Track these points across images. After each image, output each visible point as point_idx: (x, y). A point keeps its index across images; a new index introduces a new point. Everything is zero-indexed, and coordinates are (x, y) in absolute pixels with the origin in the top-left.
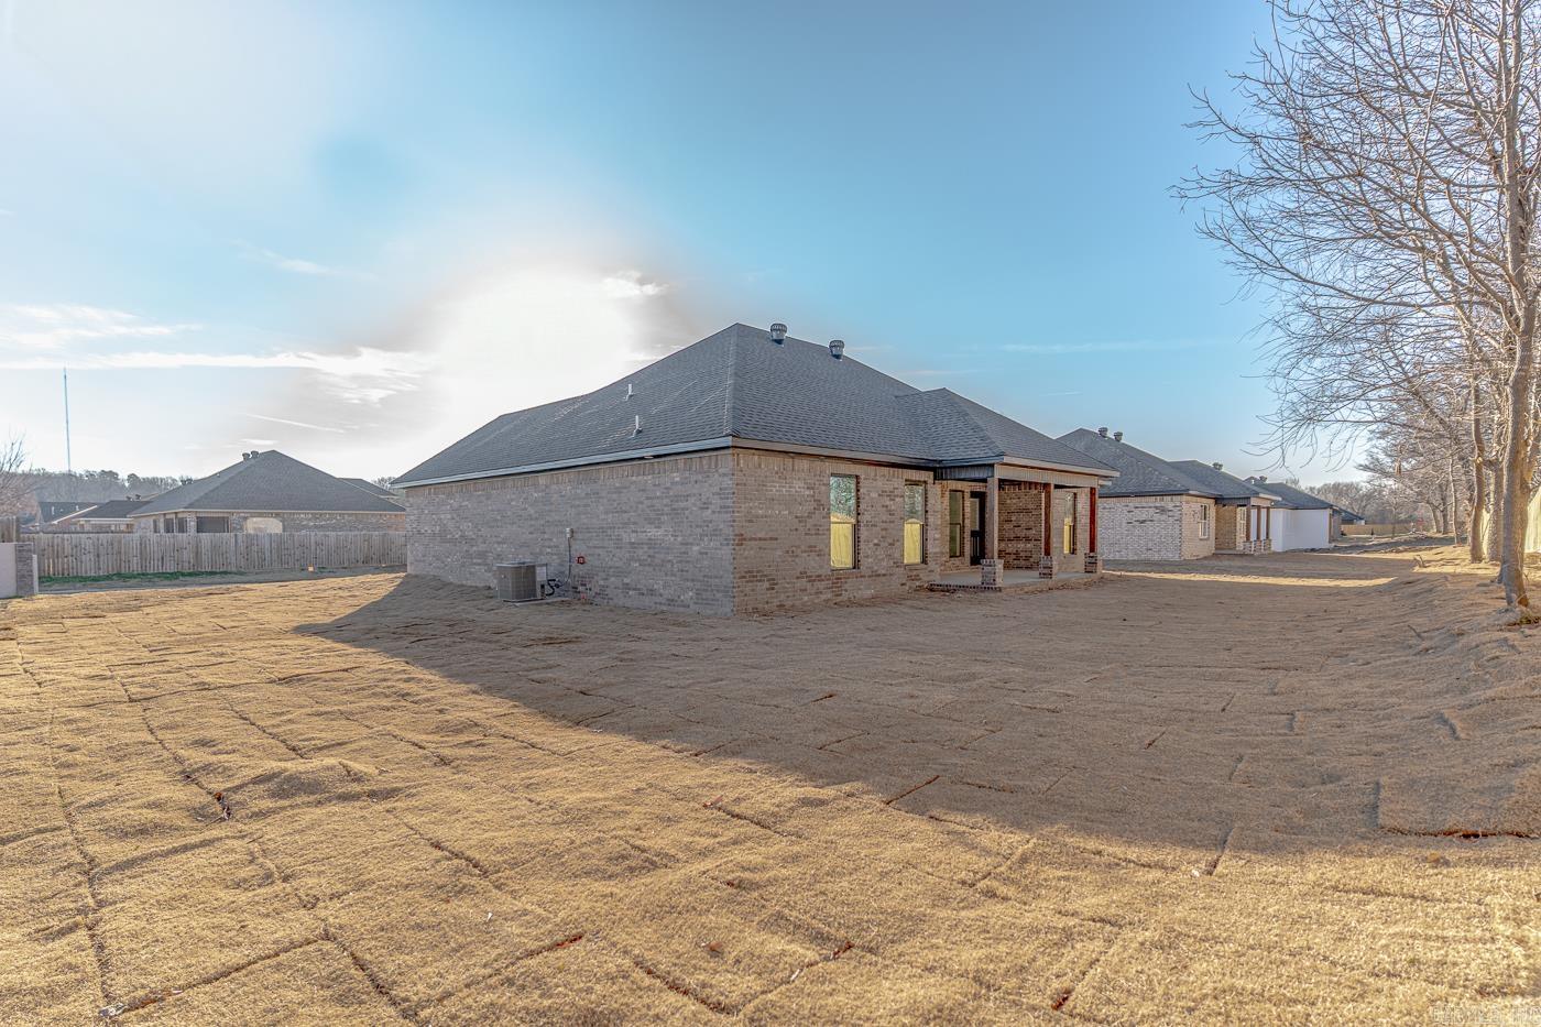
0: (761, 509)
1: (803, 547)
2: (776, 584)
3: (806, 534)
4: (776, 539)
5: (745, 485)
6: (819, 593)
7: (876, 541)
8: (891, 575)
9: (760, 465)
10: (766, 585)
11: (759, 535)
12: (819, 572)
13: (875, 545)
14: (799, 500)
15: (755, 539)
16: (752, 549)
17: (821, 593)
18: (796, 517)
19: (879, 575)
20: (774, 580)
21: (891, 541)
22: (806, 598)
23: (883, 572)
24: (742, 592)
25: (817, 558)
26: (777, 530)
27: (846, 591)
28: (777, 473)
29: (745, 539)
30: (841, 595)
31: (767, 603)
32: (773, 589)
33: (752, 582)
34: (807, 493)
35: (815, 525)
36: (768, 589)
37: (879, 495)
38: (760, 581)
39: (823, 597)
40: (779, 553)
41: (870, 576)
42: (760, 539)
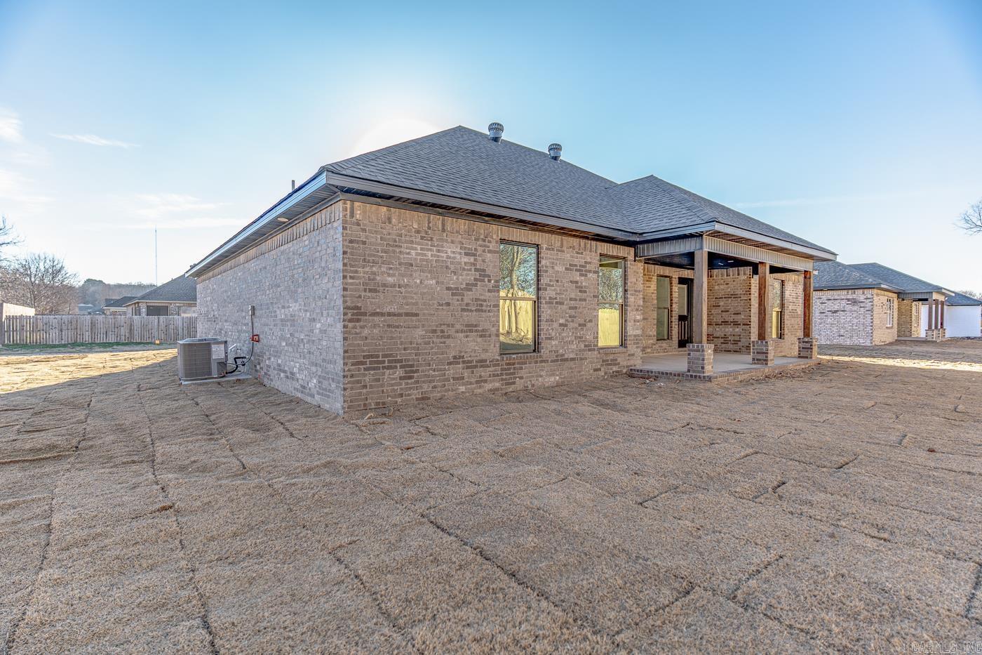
0: (393, 275)
1: (458, 327)
2: (417, 371)
3: (463, 310)
4: (417, 315)
5: (364, 243)
6: (480, 381)
7: (562, 321)
8: (581, 359)
9: (389, 220)
10: (400, 372)
11: (387, 309)
12: (483, 356)
13: (561, 325)
14: (452, 267)
15: (382, 314)
16: (374, 326)
17: (485, 381)
18: (448, 289)
19: (566, 360)
20: (412, 366)
21: (582, 321)
22: (462, 389)
23: (572, 356)
24: (358, 382)
25: (479, 340)
26: (416, 304)
27: (521, 378)
28: (418, 232)
29: (365, 314)
30: (514, 383)
31: (401, 395)
32: (411, 378)
33: (374, 369)
34: (466, 259)
35: (477, 300)
36: (401, 378)
37: (567, 269)
38: (389, 368)
39: (488, 386)
40: (420, 332)
41: (552, 361)
42: (389, 314)
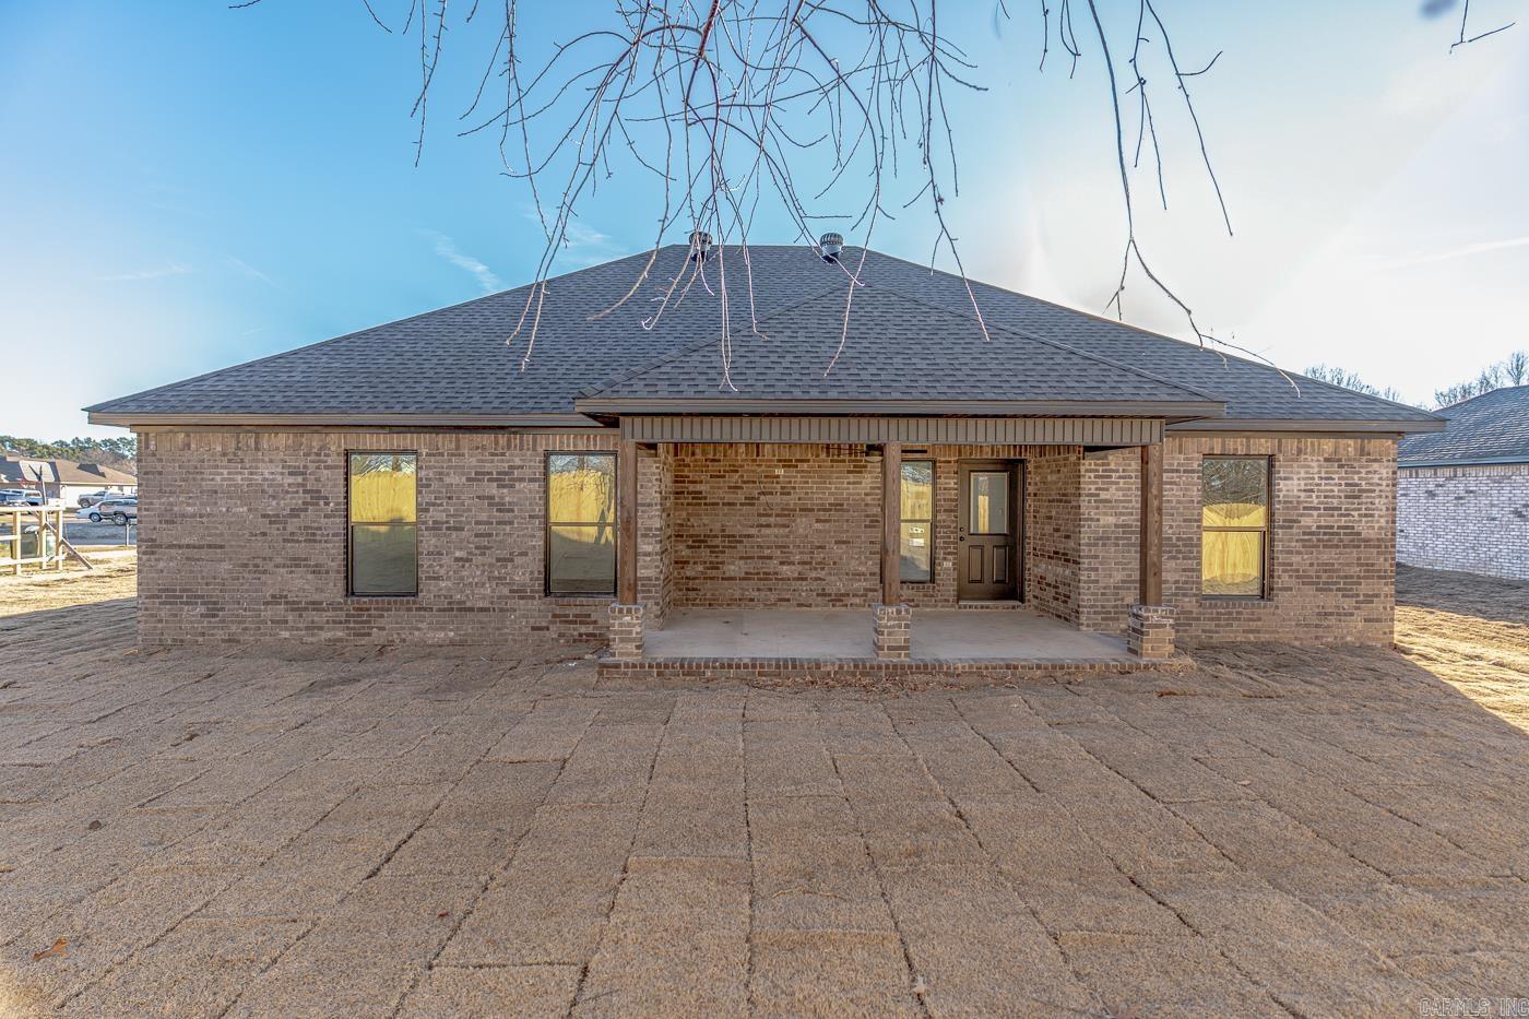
0: (195, 504)
1: (279, 560)
2: (222, 609)
3: (285, 541)
4: (221, 547)
5: (160, 473)
6: (313, 628)
7: (460, 554)
8: (501, 610)
9: (189, 446)
10: (201, 609)
11: (186, 541)
12: (317, 597)
13: (457, 560)
14: (271, 491)
15: (180, 547)
16: (171, 559)
17: (321, 628)
18: (264, 516)
19: (471, 609)
20: (215, 603)
22: (285, 634)
23: (481, 604)
24: (152, 615)
25: (310, 576)
26: (222, 534)
27: (380, 629)
28: (224, 455)
29: (160, 546)
30: (369, 635)
31: (203, 634)
32: (214, 616)
33: (170, 603)
34: (291, 480)
35: (306, 528)
36: (202, 615)
37: (469, 479)
38: (187, 603)
39: (325, 635)
40: (226, 566)
41: (440, 610)
42: (188, 546)
